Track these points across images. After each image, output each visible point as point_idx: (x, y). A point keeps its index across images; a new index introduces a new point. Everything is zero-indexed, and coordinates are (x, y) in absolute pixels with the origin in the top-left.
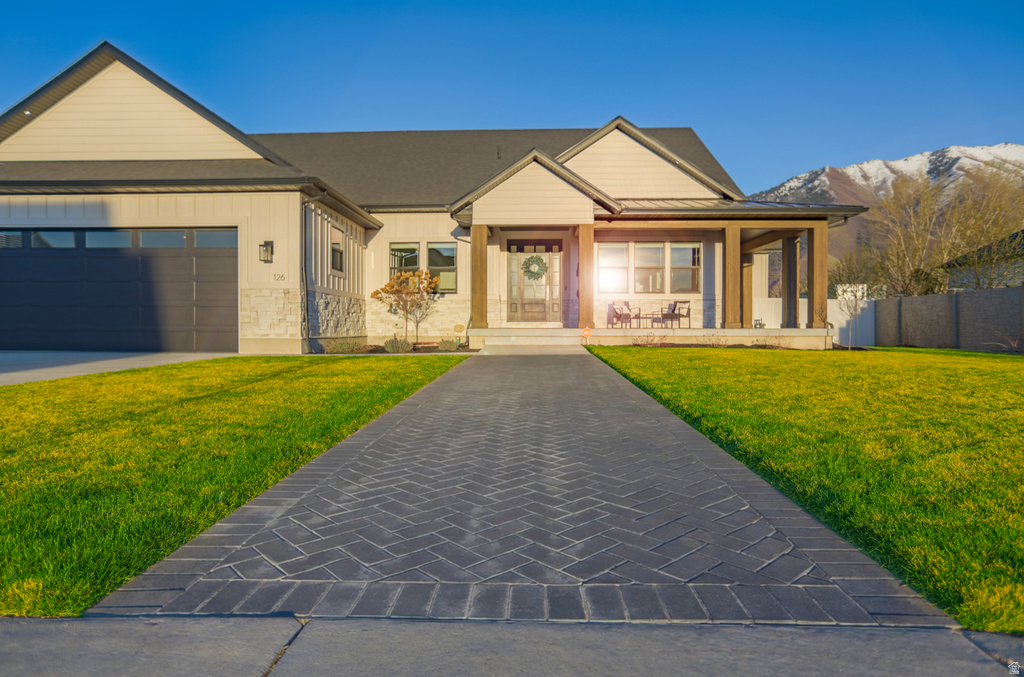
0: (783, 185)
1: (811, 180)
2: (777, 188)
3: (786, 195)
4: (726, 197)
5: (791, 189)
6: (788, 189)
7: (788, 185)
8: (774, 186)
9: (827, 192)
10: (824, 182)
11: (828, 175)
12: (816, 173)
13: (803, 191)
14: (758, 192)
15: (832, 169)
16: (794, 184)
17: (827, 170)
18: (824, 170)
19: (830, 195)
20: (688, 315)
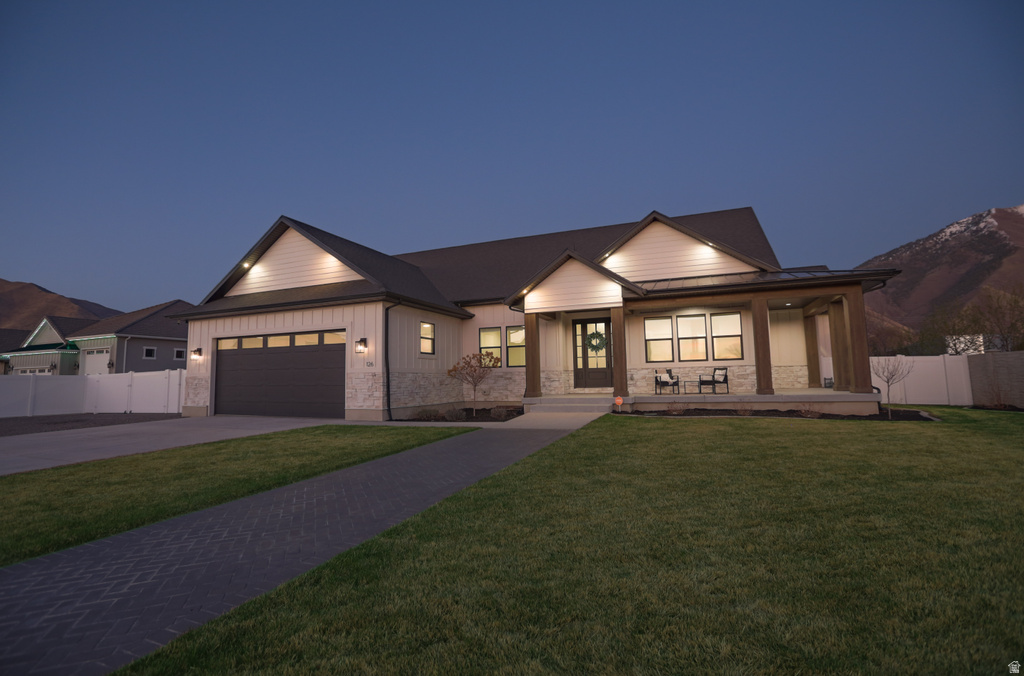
0: (942, 231)
1: (976, 223)
2: (936, 235)
3: (947, 240)
4: (763, 271)
5: (952, 234)
6: (948, 234)
7: (948, 231)
8: (932, 233)
9: (996, 232)
10: (991, 223)
11: (994, 217)
12: (981, 216)
13: (966, 234)
14: (914, 241)
15: (997, 210)
16: (955, 229)
17: (993, 211)
18: (989, 211)
19: (1001, 236)
20: (726, 380)
